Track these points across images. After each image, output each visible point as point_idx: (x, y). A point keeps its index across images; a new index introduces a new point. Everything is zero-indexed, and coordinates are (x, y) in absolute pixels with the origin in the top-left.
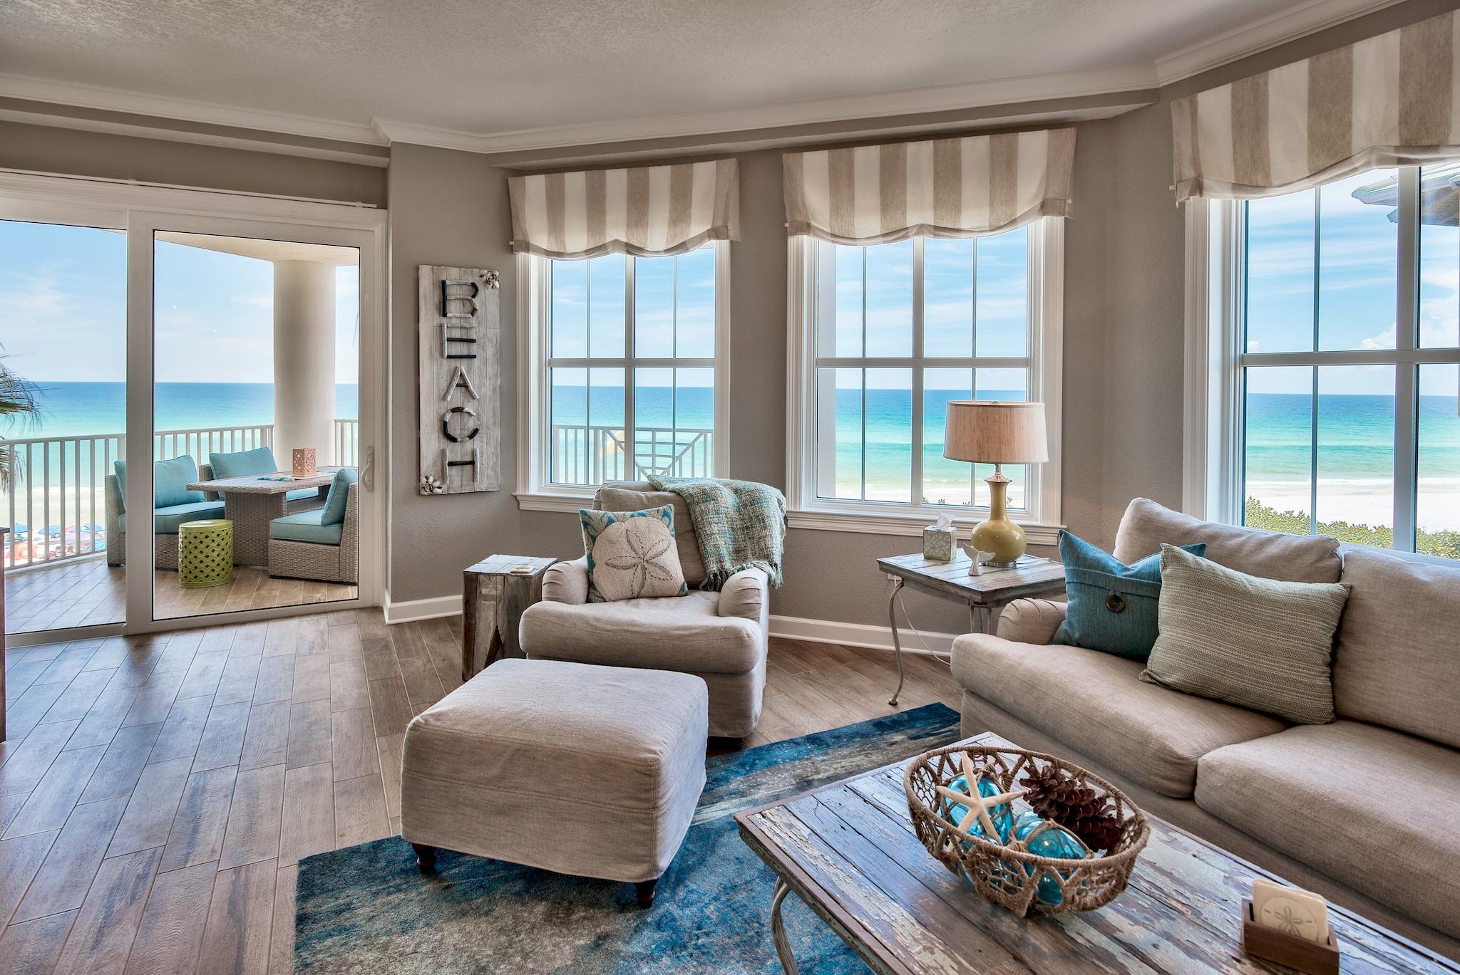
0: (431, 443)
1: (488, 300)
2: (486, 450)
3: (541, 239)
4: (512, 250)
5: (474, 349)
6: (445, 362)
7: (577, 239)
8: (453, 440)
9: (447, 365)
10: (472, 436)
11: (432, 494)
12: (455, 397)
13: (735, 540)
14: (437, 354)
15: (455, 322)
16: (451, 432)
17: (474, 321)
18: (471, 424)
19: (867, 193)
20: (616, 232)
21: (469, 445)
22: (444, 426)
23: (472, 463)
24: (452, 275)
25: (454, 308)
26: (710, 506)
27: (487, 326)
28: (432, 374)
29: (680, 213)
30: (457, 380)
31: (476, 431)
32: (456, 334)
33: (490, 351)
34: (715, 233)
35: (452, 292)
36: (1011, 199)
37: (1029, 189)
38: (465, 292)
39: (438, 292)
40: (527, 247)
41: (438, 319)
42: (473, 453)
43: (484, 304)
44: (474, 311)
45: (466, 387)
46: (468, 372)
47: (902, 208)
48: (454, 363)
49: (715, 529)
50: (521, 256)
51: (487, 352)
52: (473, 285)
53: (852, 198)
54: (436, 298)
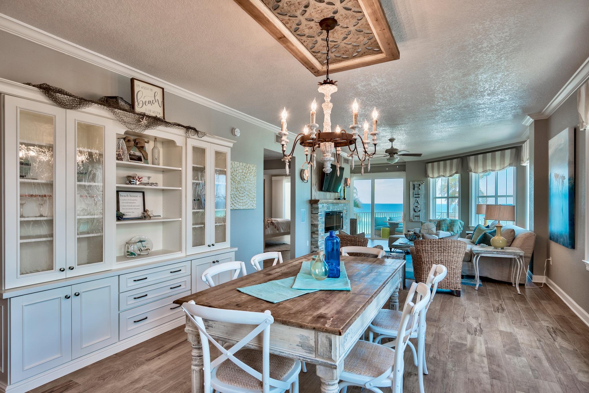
0: (412, 212)
1: (422, 187)
2: (422, 214)
3: (431, 175)
4: (426, 177)
5: (420, 196)
6: (414, 198)
7: (436, 175)
8: (416, 212)
9: (415, 199)
10: (419, 211)
11: (412, 221)
12: (416, 204)
13: (448, 228)
14: (413, 197)
15: (416, 191)
16: (415, 210)
17: (420, 191)
18: (419, 209)
19: (480, 164)
20: (441, 173)
21: (419, 213)
22: (414, 210)
23: (419, 216)
24: (416, 183)
25: (416, 189)
26: (444, 222)
27: (422, 192)
28: (412, 200)
29: (451, 170)
30: (416, 201)
31: (420, 210)
32: (416, 193)
33: (423, 196)
34: (456, 173)
35: (416, 186)
36: (504, 164)
37: (507, 161)
38: (418, 186)
39: (413, 186)
40: (429, 177)
41: (413, 191)
42: (419, 215)
43: (421, 187)
44: (419, 189)
45: (418, 202)
46: (419, 200)
47: (486, 166)
48: (416, 198)
49: (443, 226)
50: (429, 178)
51: (422, 196)
52: (419, 184)
53: (478, 165)
54: (413, 187)
